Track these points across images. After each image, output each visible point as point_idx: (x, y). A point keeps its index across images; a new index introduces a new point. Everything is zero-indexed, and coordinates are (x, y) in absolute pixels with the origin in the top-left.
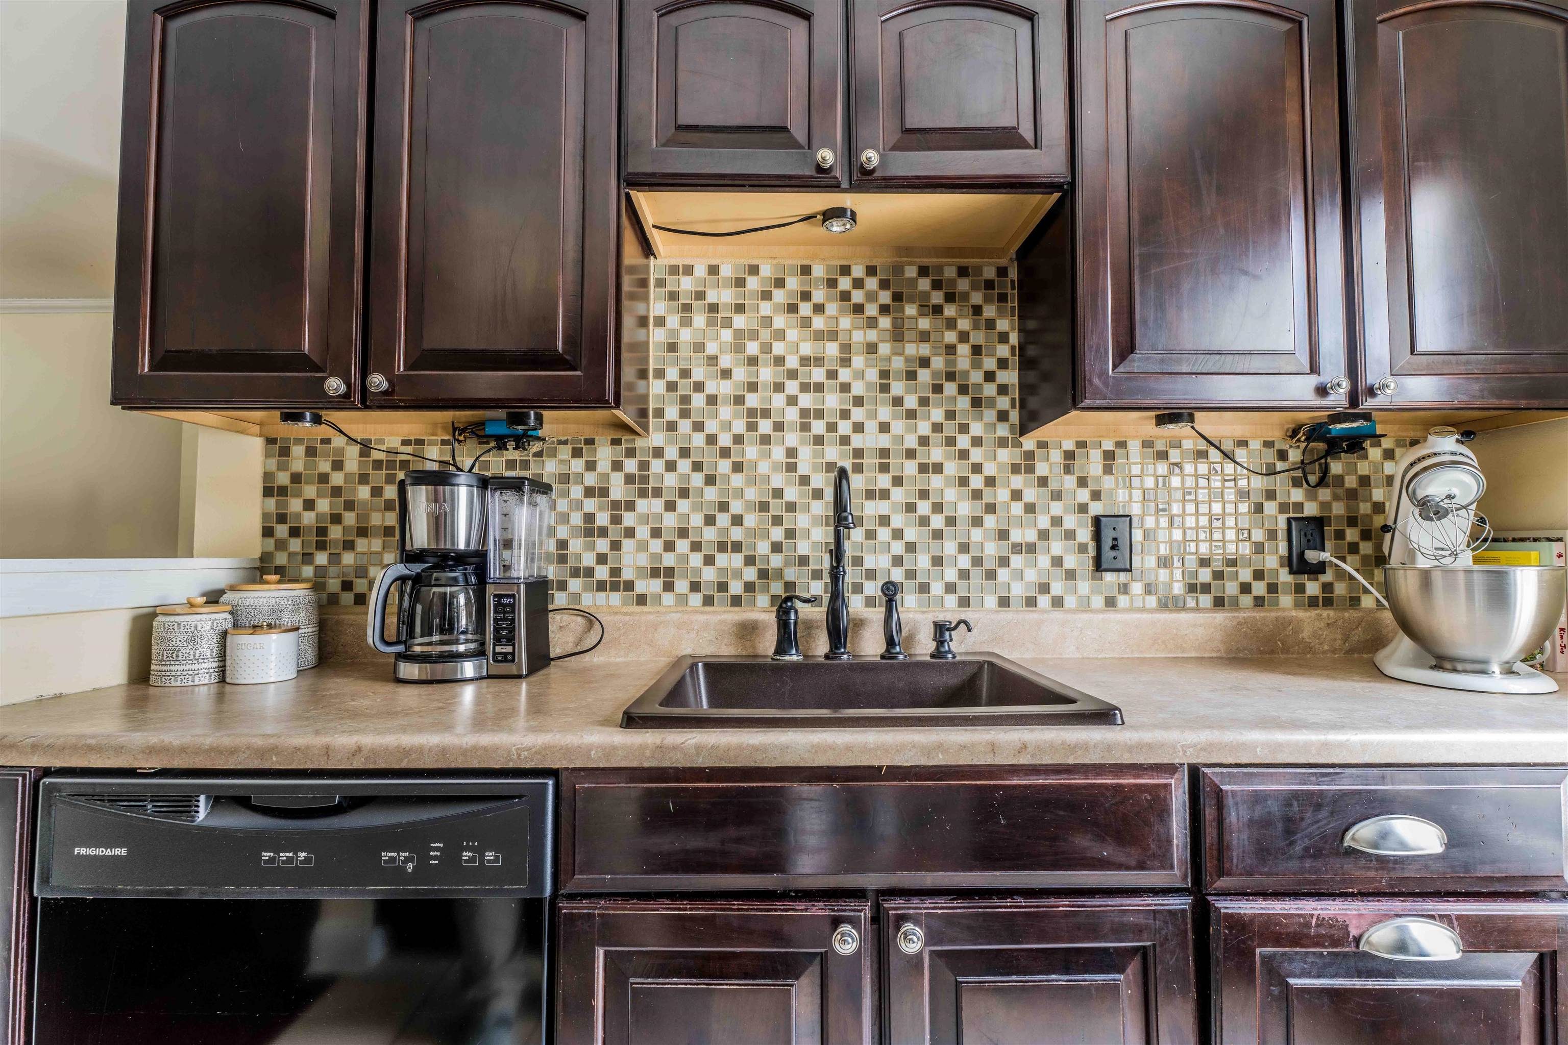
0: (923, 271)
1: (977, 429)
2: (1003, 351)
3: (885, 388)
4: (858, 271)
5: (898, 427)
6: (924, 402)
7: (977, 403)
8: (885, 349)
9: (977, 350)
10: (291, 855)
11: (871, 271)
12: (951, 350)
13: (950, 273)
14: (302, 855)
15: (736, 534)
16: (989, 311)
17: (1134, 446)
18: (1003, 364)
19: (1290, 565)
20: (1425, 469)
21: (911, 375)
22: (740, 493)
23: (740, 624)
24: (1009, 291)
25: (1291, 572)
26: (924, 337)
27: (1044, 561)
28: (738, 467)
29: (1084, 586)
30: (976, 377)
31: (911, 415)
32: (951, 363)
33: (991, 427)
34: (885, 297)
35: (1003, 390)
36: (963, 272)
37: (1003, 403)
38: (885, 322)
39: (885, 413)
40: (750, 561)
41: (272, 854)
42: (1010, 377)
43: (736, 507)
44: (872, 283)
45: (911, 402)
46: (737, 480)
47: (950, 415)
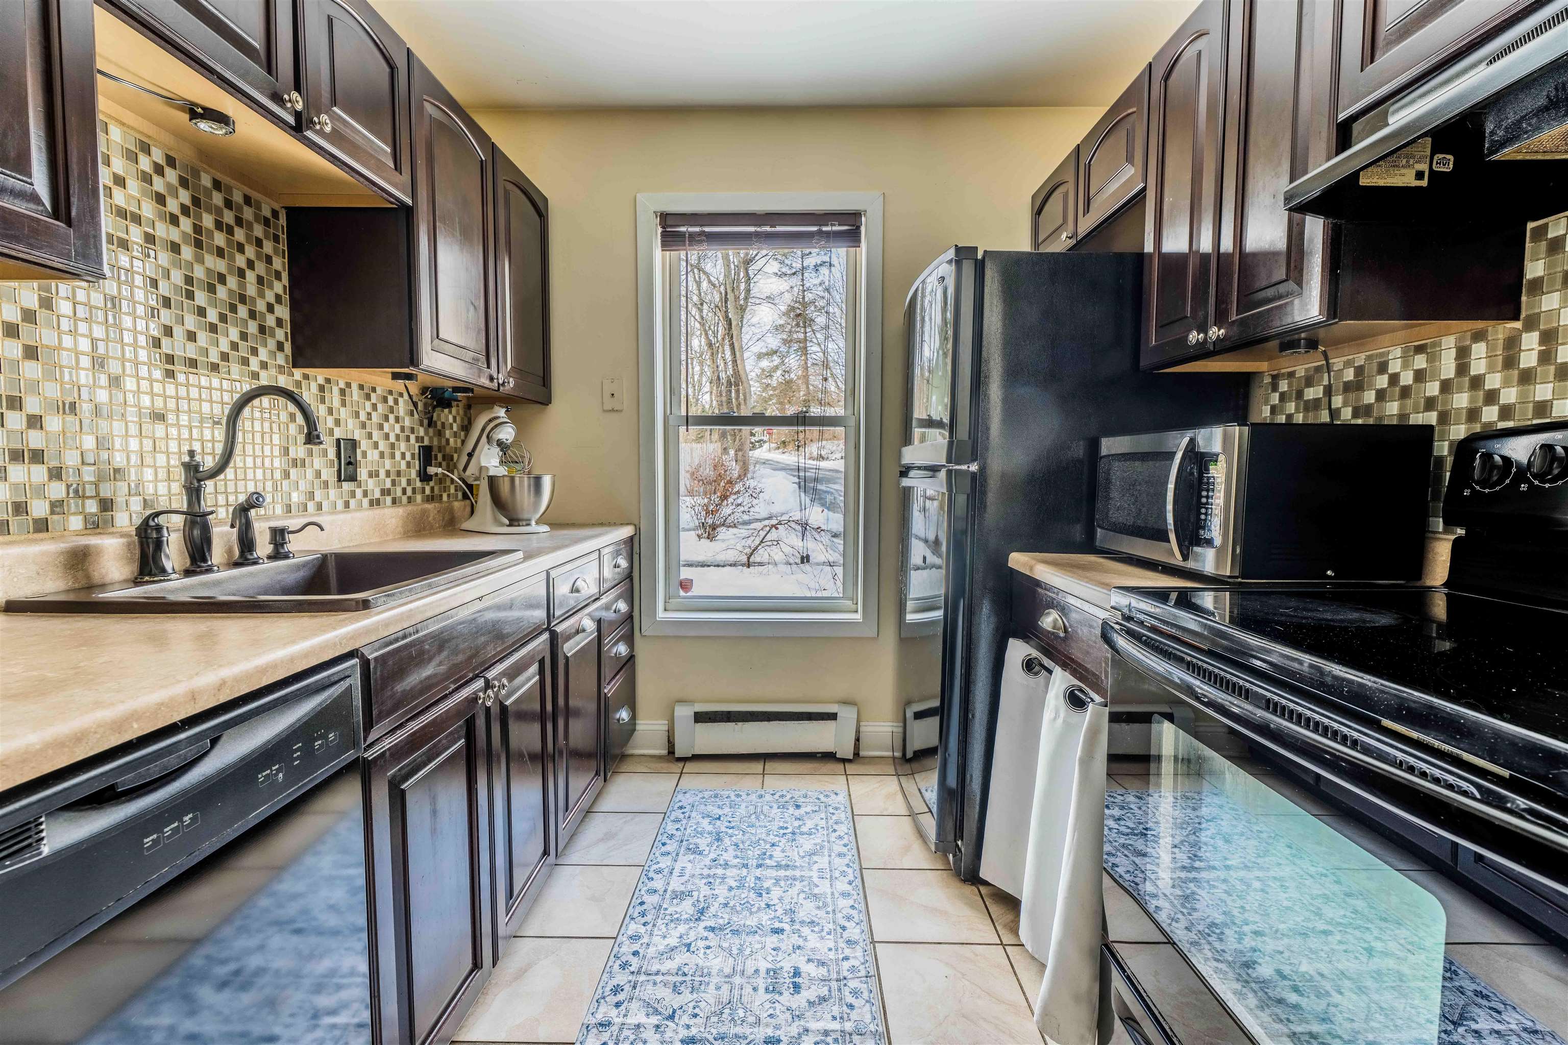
0: (217, 185)
1: (263, 354)
2: (278, 287)
3: (190, 295)
4: (158, 156)
5: (203, 337)
6: (223, 318)
7: (262, 329)
8: (187, 252)
9: (260, 280)
10: (176, 824)
11: (171, 162)
12: (241, 274)
13: (238, 197)
14: (187, 819)
15: (35, 440)
16: (268, 247)
17: (355, 386)
18: (278, 298)
19: (420, 476)
20: (496, 426)
21: (211, 289)
22: (34, 387)
23: (68, 552)
24: (280, 234)
25: (421, 481)
26: (220, 253)
27: (310, 474)
28: (31, 353)
29: (333, 492)
30: (261, 306)
31: (213, 328)
32: (242, 285)
33: (273, 355)
34: (185, 197)
35: (279, 323)
36: (248, 200)
37: (280, 334)
38: (186, 224)
39: (191, 322)
40: (56, 474)
41: (155, 836)
42: (282, 311)
43: (32, 405)
44: (172, 175)
45: (212, 316)
46: (31, 370)
47: (244, 336)
